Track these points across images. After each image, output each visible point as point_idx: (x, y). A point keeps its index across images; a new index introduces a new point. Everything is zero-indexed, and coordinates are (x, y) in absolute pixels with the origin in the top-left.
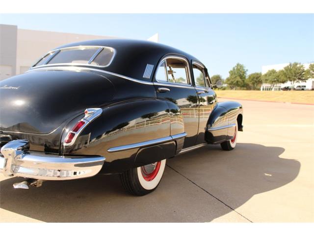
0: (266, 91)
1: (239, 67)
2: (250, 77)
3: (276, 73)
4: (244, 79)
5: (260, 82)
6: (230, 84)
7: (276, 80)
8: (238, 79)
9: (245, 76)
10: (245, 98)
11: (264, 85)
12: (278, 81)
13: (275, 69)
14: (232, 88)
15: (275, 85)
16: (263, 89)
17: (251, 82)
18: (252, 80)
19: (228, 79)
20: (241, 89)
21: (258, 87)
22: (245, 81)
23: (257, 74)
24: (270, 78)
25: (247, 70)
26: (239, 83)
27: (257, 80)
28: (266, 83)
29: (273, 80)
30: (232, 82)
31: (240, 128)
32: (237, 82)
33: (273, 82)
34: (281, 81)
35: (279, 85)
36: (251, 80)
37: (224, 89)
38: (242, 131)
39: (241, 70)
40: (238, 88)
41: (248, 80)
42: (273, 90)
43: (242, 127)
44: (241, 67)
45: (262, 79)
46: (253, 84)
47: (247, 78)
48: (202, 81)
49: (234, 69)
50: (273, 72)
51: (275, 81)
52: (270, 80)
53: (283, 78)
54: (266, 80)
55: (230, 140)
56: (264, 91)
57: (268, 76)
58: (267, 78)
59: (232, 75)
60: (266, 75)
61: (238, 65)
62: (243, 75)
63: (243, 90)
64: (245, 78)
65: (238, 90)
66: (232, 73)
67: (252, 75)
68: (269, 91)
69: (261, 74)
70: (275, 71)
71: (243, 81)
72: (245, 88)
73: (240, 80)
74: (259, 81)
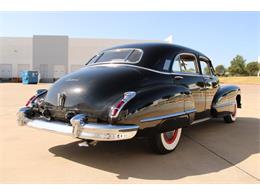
6: (231, 72)
14: (233, 75)
19: (230, 68)
21: (255, 73)
22: (244, 69)
26: (239, 71)
30: (233, 70)
31: (239, 106)
36: (248, 68)
37: (227, 76)
38: (241, 108)
44: (241, 58)
45: (258, 67)
46: (251, 71)
49: (234, 60)
55: (231, 115)
61: (237, 56)
62: (242, 64)
66: (233, 63)
69: (257, 62)
73: (239, 68)
74: (256, 69)
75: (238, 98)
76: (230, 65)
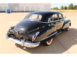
18: (75, 7)
25: (73, 5)
31: (70, 25)
48: (62, 8)
61: (71, 3)
73: (71, 7)
76: (69, 6)
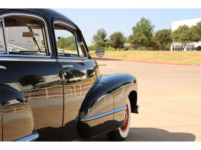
0: (177, 52)
1: (144, 23)
2: (157, 34)
3: (188, 29)
4: (150, 37)
5: (170, 41)
6: (133, 43)
7: (188, 37)
8: (144, 37)
9: (152, 34)
10: (151, 61)
11: (175, 44)
12: (191, 40)
13: (187, 25)
14: (135, 48)
15: (187, 44)
16: (173, 49)
17: (159, 41)
18: (160, 38)
19: (131, 38)
20: (147, 50)
21: (167, 47)
22: (152, 40)
23: (166, 31)
24: (181, 35)
25: (154, 26)
26: (144, 42)
27: (166, 39)
28: (177, 41)
29: (185, 38)
30: (136, 41)
31: (134, 109)
32: (142, 40)
33: (185, 40)
34: (194, 38)
35: (191, 44)
36: (158, 38)
37: (127, 49)
38: (137, 113)
39: (146, 26)
40: (144, 47)
41: (155, 38)
42: (185, 49)
43: (137, 107)
44: (147, 22)
45: (171, 37)
46: (162, 43)
47: (154, 35)
48: (99, 39)
49: (138, 24)
50: (185, 28)
51: (187, 39)
52: (181, 38)
53: (196, 36)
54: (177, 38)
55: (120, 129)
56: (175, 51)
57: (178, 33)
58: (178, 36)
59: (135, 32)
60: (176, 32)
61: (143, 20)
62: (149, 32)
63: (150, 50)
64: (151, 35)
65: (143, 50)
66: (135, 30)
67: (159, 32)
68: (180, 52)
69: (170, 30)
70: (187, 27)
71: (150, 39)
72: (152, 48)
73: (145, 38)
74: (168, 39)
75: (133, 96)
